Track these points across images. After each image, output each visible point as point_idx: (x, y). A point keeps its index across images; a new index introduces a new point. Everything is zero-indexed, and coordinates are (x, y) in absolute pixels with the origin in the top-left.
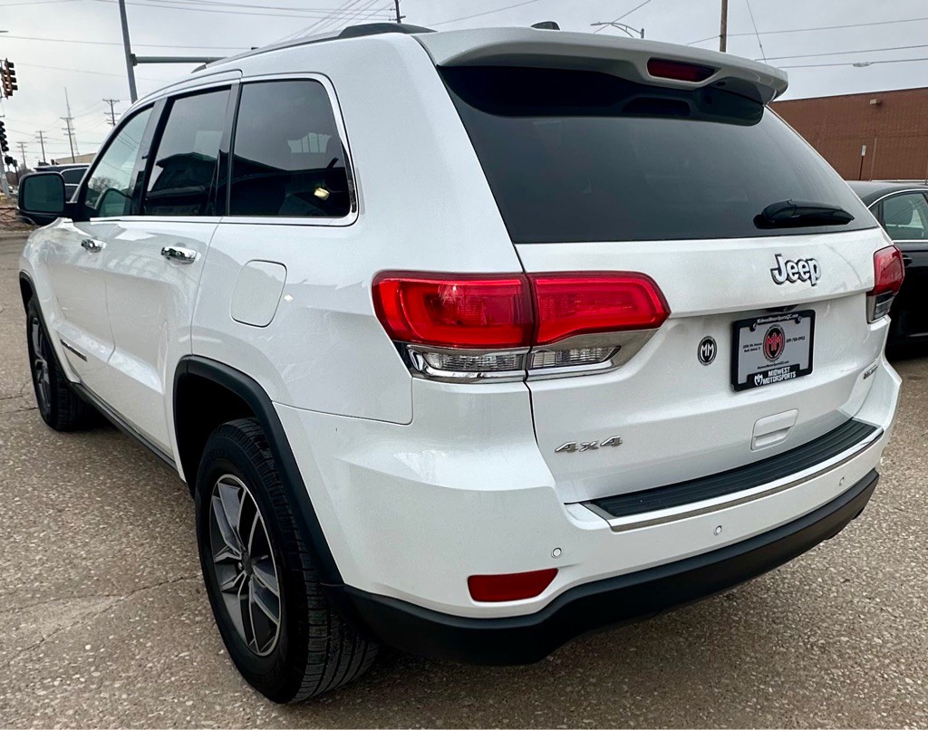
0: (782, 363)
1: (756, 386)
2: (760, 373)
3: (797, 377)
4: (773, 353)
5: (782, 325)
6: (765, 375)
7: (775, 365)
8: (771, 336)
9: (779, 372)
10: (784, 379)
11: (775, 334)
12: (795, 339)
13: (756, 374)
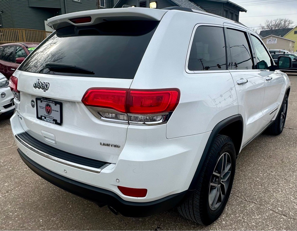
0: (51, 117)
1: (42, 120)
2: (44, 117)
3: (55, 124)
4: (49, 112)
5: (51, 104)
6: (45, 118)
7: (49, 116)
8: (47, 106)
9: (50, 119)
10: (51, 122)
11: (48, 106)
12: (55, 111)
13: (43, 116)
